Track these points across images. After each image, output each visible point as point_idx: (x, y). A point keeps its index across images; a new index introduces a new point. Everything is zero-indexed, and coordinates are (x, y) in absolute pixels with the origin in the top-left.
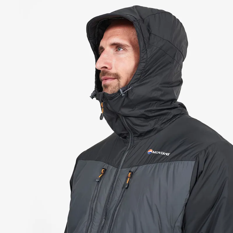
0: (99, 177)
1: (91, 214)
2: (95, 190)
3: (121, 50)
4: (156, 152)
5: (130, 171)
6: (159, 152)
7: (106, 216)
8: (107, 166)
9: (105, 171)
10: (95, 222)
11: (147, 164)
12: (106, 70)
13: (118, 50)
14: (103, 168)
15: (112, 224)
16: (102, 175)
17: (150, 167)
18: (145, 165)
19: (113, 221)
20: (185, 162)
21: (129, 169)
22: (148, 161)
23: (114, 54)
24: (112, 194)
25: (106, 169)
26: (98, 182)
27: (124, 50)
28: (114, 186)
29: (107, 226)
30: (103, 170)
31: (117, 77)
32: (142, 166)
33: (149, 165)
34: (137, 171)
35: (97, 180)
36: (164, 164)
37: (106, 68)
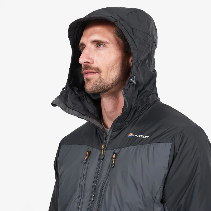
0: (85, 159)
1: (80, 191)
2: (83, 170)
3: (102, 46)
4: (136, 136)
5: (114, 153)
6: (139, 135)
7: (95, 192)
8: (91, 149)
9: (90, 153)
10: (85, 198)
11: (129, 146)
12: (88, 64)
13: (99, 46)
14: (88, 151)
15: (100, 199)
16: (88, 157)
17: (132, 149)
18: (127, 147)
19: (101, 196)
20: (163, 143)
21: (113, 151)
22: (130, 143)
23: (95, 50)
24: (99, 173)
25: (91, 152)
26: (85, 163)
27: (104, 46)
28: (101, 166)
29: (96, 201)
30: (88, 152)
31: (98, 71)
32: (124, 148)
33: (130, 147)
34: (120, 152)
35: (84, 162)
36: (145, 146)
37: (88, 62)
